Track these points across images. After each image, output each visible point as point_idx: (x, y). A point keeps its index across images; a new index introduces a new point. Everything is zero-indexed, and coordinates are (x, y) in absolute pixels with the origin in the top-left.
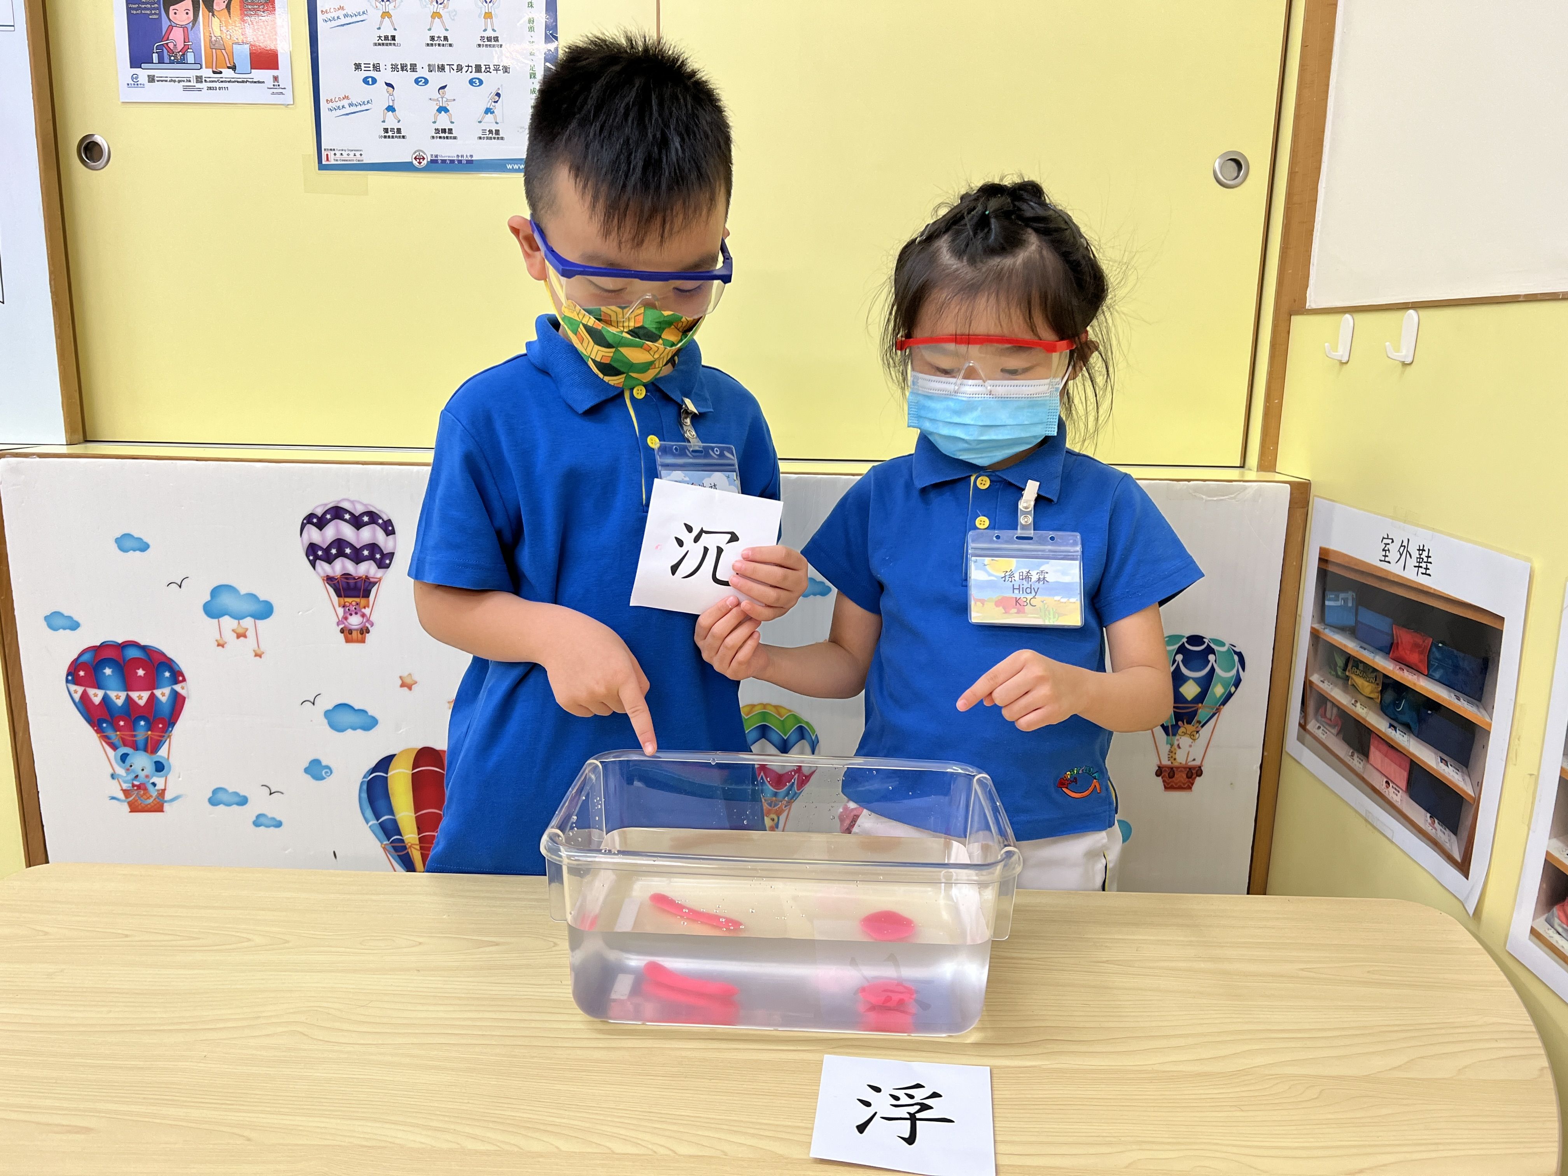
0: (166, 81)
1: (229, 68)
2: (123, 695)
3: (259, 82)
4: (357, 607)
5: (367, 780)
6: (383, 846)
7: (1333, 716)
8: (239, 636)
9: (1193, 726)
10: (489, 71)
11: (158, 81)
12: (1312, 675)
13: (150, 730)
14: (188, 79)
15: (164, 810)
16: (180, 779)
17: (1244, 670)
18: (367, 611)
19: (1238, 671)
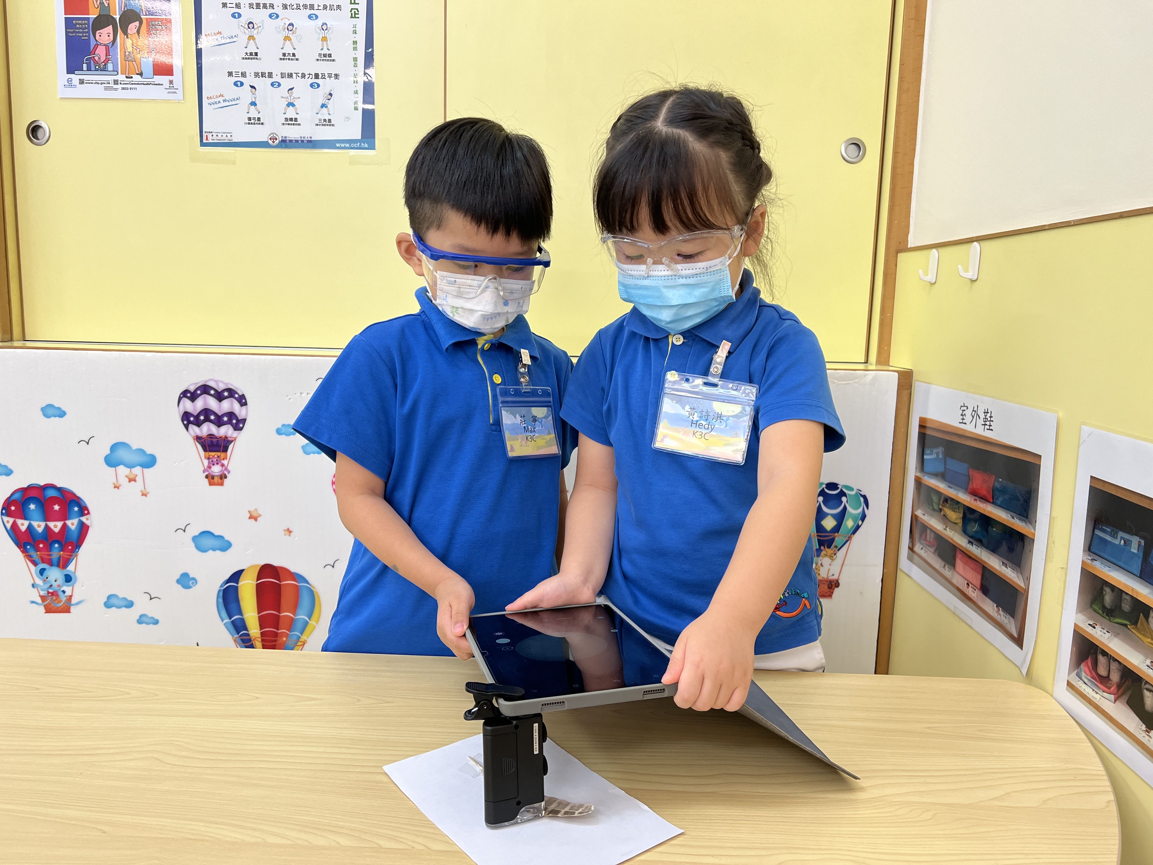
0: (92, 83)
1: (137, 74)
2: (43, 524)
3: (159, 84)
4: (218, 459)
5: (223, 588)
6: (234, 638)
7: (931, 540)
8: (130, 481)
9: (832, 549)
10: (324, 78)
11: (86, 83)
12: (917, 510)
13: (62, 551)
14: (108, 82)
15: (71, 611)
16: (84, 588)
17: (868, 508)
18: (225, 462)
19: (863, 508)
